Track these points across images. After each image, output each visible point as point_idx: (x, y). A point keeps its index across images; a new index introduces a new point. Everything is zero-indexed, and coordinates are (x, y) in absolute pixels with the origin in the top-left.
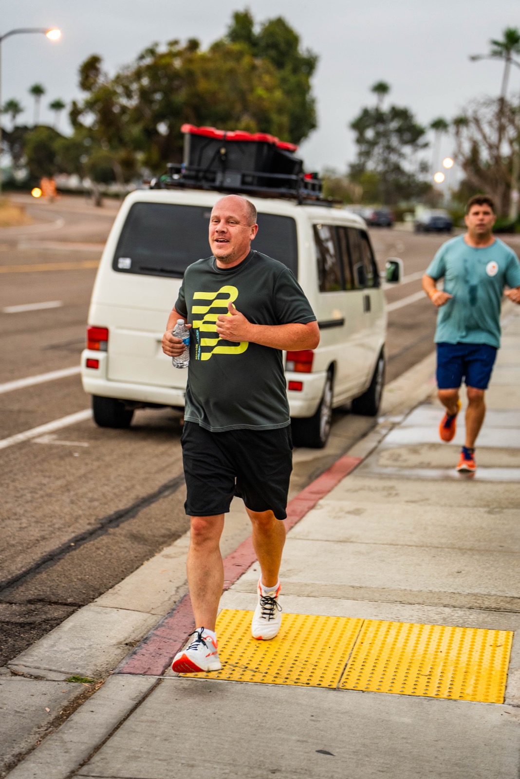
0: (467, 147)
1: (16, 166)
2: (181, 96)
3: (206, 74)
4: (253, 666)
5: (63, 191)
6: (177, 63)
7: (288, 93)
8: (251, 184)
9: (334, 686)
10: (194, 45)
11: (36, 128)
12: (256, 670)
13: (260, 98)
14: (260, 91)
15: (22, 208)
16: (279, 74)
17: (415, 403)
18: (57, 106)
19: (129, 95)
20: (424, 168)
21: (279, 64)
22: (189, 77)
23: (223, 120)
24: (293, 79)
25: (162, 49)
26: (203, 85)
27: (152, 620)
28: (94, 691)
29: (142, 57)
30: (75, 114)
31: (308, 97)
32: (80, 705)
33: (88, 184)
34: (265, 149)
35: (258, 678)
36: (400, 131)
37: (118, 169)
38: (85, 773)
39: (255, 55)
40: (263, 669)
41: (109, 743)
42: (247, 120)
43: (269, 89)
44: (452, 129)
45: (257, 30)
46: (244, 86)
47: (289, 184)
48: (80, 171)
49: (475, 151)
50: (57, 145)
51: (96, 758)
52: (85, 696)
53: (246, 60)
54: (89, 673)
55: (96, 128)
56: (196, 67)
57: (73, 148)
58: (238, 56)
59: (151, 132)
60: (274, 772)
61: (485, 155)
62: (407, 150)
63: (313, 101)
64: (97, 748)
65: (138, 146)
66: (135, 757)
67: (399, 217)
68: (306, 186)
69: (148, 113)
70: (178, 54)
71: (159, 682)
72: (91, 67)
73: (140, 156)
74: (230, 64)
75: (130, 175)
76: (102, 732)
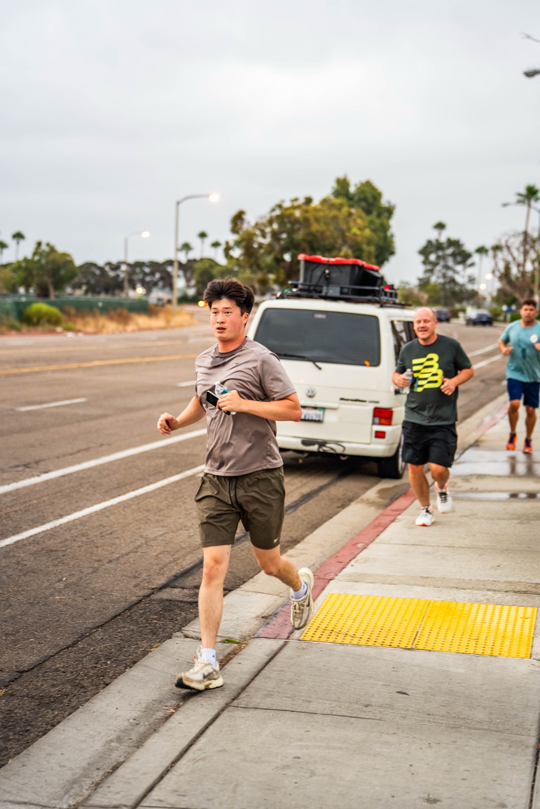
0: (501, 266)
1: (188, 286)
2: (300, 235)
3: (317, 220)
4: (351, 633)
6: (298, 213)
7: (374, 231)
8: (347, 294)
9: (409, 647)
10: (309, 201)
11: (203, 260)
12: (354, 636)
13: (355, 235)
14: (355, 230)
15: (192, 314)
16: (368, 218)
17: (467, 446)
18: (216, 245)
19: (264, 235)
20: (472, 280)
21: (368, 212)
22: (305, 222)
23: (329, 250)
24: (378, 222)
25: (287, 204)
26: (315, 227)
27: (280, 601)
28: (240, 649)
29: (273, 211)
30: (228, 250)
31: (388, 233)
32: (231, 659)
34: (357, 270)
35: (355, 641)
36: (454, 255)
37: (257, 286)
38: (236, 705)
39: (351, 206)
40: (359, 635)
41: (251, 685)
42: (345, 250)
43: (361, 229)
44: (491, 253)
45: (352, 189)
46: (344, 227)
47: (374, 293)
49: (507, 268)
50: (216, 270)
51: (243, 695)
52: (235, 653)
53: (345, 210)
54: (237, 637)
55: (242, 259)
56: (310, 215)
57: (227, 272)
58: (340, 207)
59: (279, 260)
60: (366, 706)
61: (514, 271)
62: (459, 268)
64: (243, 689)
65: (270, 270)
66: (269, 695)
67: (455, 314)
68: (386, 294)
69: (277, 247)
70: (298, 207)
71: (285, 644)
72: (238, 218)
73: (272, 277)
74: (334, 213)
76: (246, 677)
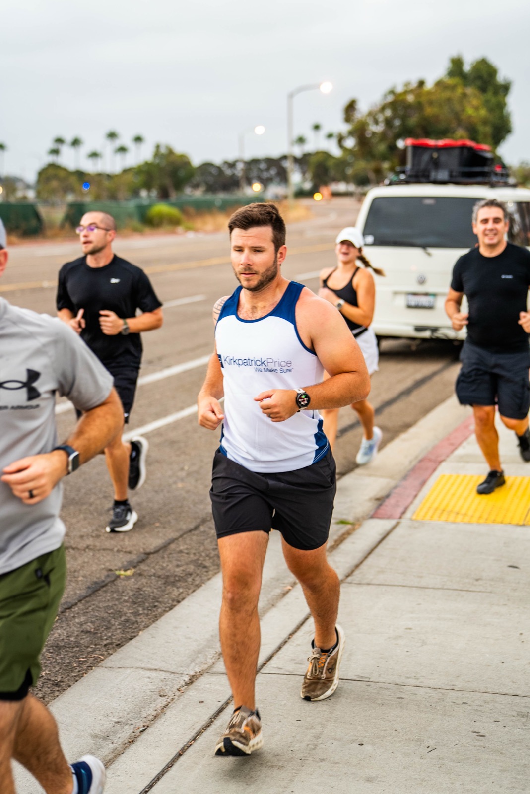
1: (304, 179)
2: (413, 120)
3: (431, 103)
4: (463, 511)
5: (336, 194)
6: (411, 98)
7: (491, 110)
8: (456, 176)
9: (521, 523)
10: (421, 84)
11: (317, 153)
12: (465, 514)
13: (470, 117)
14: (470, 111)
15: (308, 209)
16: (483, 97)
18: (330, 136)
19: (376, 122)
21: (483, 90)
22: (419, 106)
23: (442, 133)
24: (494, 100)
25: (400, 89)
26: (429, 111)
27: (393, 483)
28: (354, 529)
29: (385, 96)
30: (341, 140)
31: (505, 112)
32: (345, 539)
33: (352, 187)
34: (465, 152)
35: (467, 519)
37: (372, 176)
38: (350, 581)
39: (465, 85)
40: (470, 513)
41: (365, 563)
42: (460, 132)
43: (477, 108)
45: (467, 68)
46: (457, 107)
47: (484, 174)
48: (345, 179)
50: (330, 163)
51: (357, 572)
52: (348, 534)
53: (459, 91)
54: (350, 518)
55: (356, 149)
56: (424, 99)
57: (342, 164)
58: (453, 88)
59: (393, 148)
60: (477, 580)
63: (508, 115)
64: (357, 566)
65: (384, 158)
66: (382, 571)
68: (496, 174)
69: (390, 134)
70: (411, 91)
71: (397, 524)
72: (351, 107)
73: (386, 165)
74: (447, 94)
75: (379, 178)
76: (359, 556)
